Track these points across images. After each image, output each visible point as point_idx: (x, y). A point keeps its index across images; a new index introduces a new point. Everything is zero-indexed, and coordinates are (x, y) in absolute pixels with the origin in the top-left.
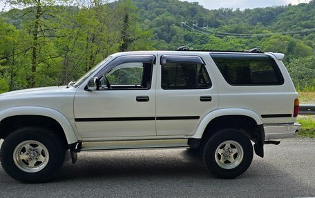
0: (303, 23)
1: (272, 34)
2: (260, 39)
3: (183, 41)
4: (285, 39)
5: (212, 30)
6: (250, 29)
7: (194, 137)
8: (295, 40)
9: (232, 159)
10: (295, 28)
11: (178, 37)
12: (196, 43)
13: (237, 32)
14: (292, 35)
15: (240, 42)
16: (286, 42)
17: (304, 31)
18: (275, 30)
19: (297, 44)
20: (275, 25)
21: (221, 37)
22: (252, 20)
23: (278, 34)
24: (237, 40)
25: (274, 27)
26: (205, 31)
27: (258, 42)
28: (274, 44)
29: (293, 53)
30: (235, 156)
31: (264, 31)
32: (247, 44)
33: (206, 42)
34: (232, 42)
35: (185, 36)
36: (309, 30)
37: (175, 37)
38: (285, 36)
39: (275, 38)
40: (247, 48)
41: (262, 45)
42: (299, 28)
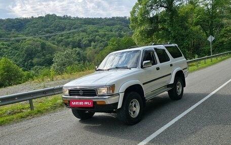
0: (46, 29)
2: (18, 41)
4: (38, 41)
6: (8, 34)
8: (44, 41)
10: (41, 33)
14: (41, 38)
15: (3, 44)
17: (47, 35)
18: (27, 34)
19: (46, 43)
20: (26, 32)
22: (7, 28)
23: (31, 37)
27: (17, 44)
28: (30, 44)
29: (45, 50)
32: (9, 46)
38: (36, 39)
39: (30, 40)
40: (10, 48)
41: (21, 45)
42: (43, 33)
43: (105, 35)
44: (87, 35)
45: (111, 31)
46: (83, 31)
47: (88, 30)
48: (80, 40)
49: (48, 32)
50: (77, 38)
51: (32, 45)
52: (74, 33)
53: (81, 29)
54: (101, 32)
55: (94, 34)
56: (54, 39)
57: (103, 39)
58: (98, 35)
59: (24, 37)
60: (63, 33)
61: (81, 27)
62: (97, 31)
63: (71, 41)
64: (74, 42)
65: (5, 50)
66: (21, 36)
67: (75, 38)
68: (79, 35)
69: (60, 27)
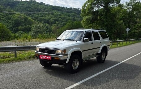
0: (29, 9)
2: (10, 14)
4: (23, 16)
6: (5, 9)
8: (27, 16)
10: (25, 11)
14: (25, 14)
17: (29, 13)
18: (17, 11)
19: (28, 18)
22: (4, 5)
23: (19, 13)
25: (16, 9)
27: (10, 16)
28: (18, 17)
29: (27, 22)
31: (12, 11)
38: (22, 14)
39: (18, 14)
40: (5, 18)
41: (12, 17)
42: (27, 11)
43: (65, 18)
44: (54, 17)
45: (69, 16)
46: (52, 14)
47: (55, 14)
48: (49, 19)
49: (30, 11)
52: (46, 14)
53: (50, 12)
54: (63, 16)
55: (58, 16)
56: (33, 16)
57: (63, 21)
58: (61, 17)
59: (15, 12)
60: (39, 13)
61: (51, 11)
62: (60, 15)
63: (43, 19)
64: (45, 20)
65: (2, 18)
66: (13, 12)
67: (46, 17)
68: (49, 16)
69: (38, 9)
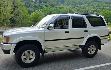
0: (73, 3)
1: (64, 7)
2: (60, 8)
3: (34, 7)
4: (68, 9)
5: (44, 4)
6: (57, 5)
7: (82, 45)
8: (71, 9)
9: (92, 51)
10: (71, 5)
11: (32, 6)
12: (39, 8)
13: (53, 5)
14: (70, 7)
15: (54, 9)
16: (69, 10)
17: (74, 6)
19: (72, 10)
20: (65, 4)
21: (48, 7)
22: (57, 2)
24: (53, 8)
25: (64, 4)
26: (42, 4)
27: (60, 9)
30: (93, 50)
31: (62, 6)
32: (56, 10)
33: (43, 8)
34: (51, 9)
35: (35, 6)
36: (75, 6)
37: (31, 6)
38: (68, 8)
40: (57, 11)
42: (72, 5)
43: (103, 8)
44: (93, 8)
45: (108, 6)
46: (91, 6)
47: (94, 5)
48: (89, 10)
50: (87, 9)
51: (65, 10)
52: (86, 6)
53: (91, 4)
54: (101, 7)
55: (97, 7)
56: (76, 9)
57: (101, 11)
58: (99, 8)
59: (63, 6)
60: (81, 6)
61: (91, 3)
62: (99, 6)
63: (84, 10)
64: (85, 11)
65: (55, 12)
67: (86, 9)
68: (89, 8)
69: (80, 3)
